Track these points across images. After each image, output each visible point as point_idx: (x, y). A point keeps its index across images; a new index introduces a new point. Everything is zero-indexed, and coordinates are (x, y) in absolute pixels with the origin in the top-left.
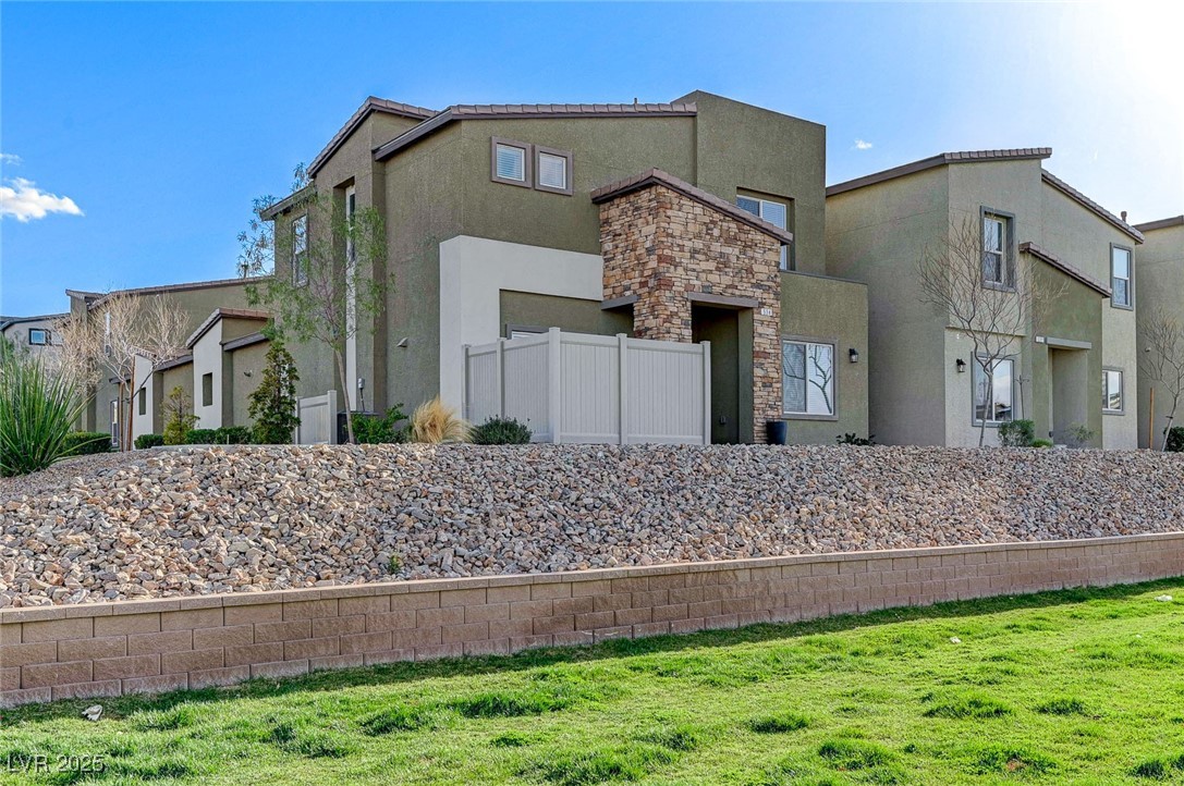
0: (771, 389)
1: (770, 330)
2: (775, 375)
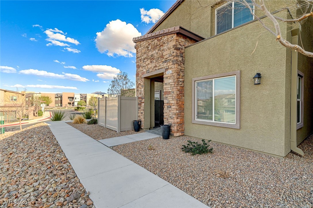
0: (171, 109)
1: (171, 80)
2: (173, 102)
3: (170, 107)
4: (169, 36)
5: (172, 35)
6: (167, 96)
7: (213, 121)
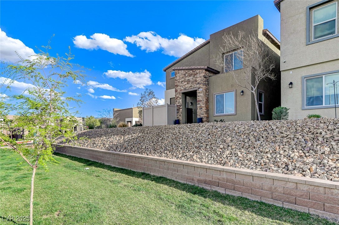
1: (202, 94)
2: (203, 106)
3: (202, 109)
4: (200, 70)
5: (202, 70)
6: (199, 103)
7: (225, 113)
